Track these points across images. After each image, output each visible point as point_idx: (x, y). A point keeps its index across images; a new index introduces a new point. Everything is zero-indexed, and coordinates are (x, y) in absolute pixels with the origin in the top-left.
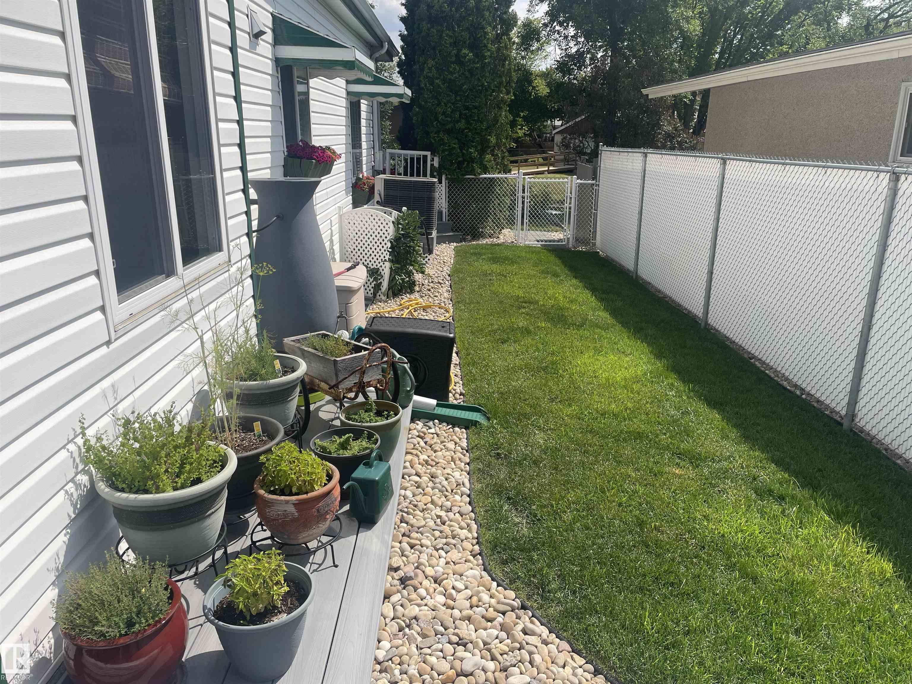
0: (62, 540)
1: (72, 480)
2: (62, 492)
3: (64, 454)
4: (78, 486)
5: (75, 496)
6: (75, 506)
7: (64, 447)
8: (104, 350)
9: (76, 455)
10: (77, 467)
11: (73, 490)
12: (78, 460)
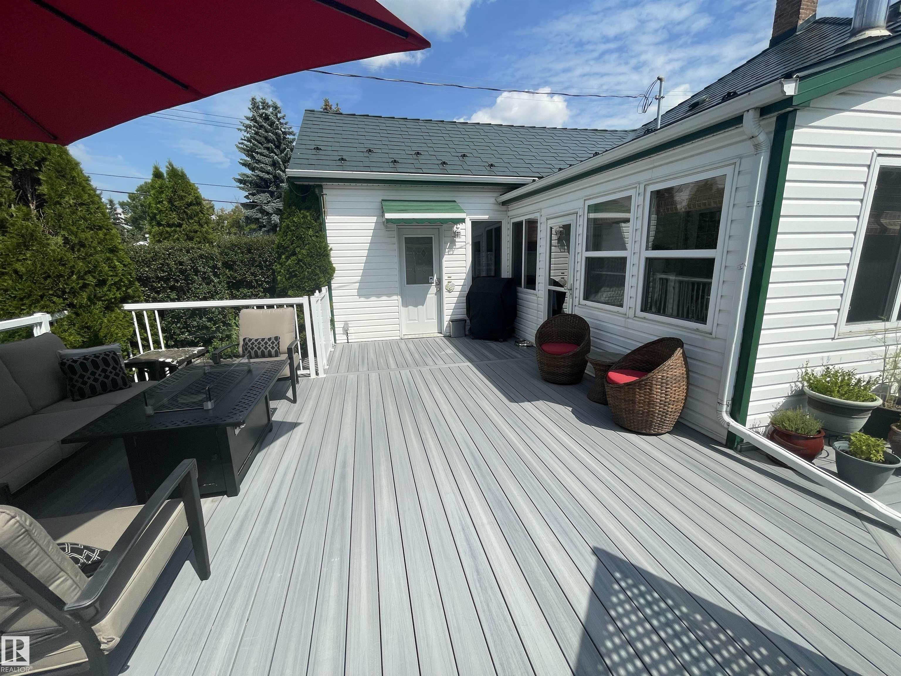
0: (782, 401)
1: (795, 382)
2: (789, 384)
3: (795, 371)
4: (796, 386)
5: (794, 388)
6: (792, 392)
7: (796, 369)
8: (830, 341)
9: (800, 374)
10: (799, 379)
11: (794, 386)
12: (800, 376)
